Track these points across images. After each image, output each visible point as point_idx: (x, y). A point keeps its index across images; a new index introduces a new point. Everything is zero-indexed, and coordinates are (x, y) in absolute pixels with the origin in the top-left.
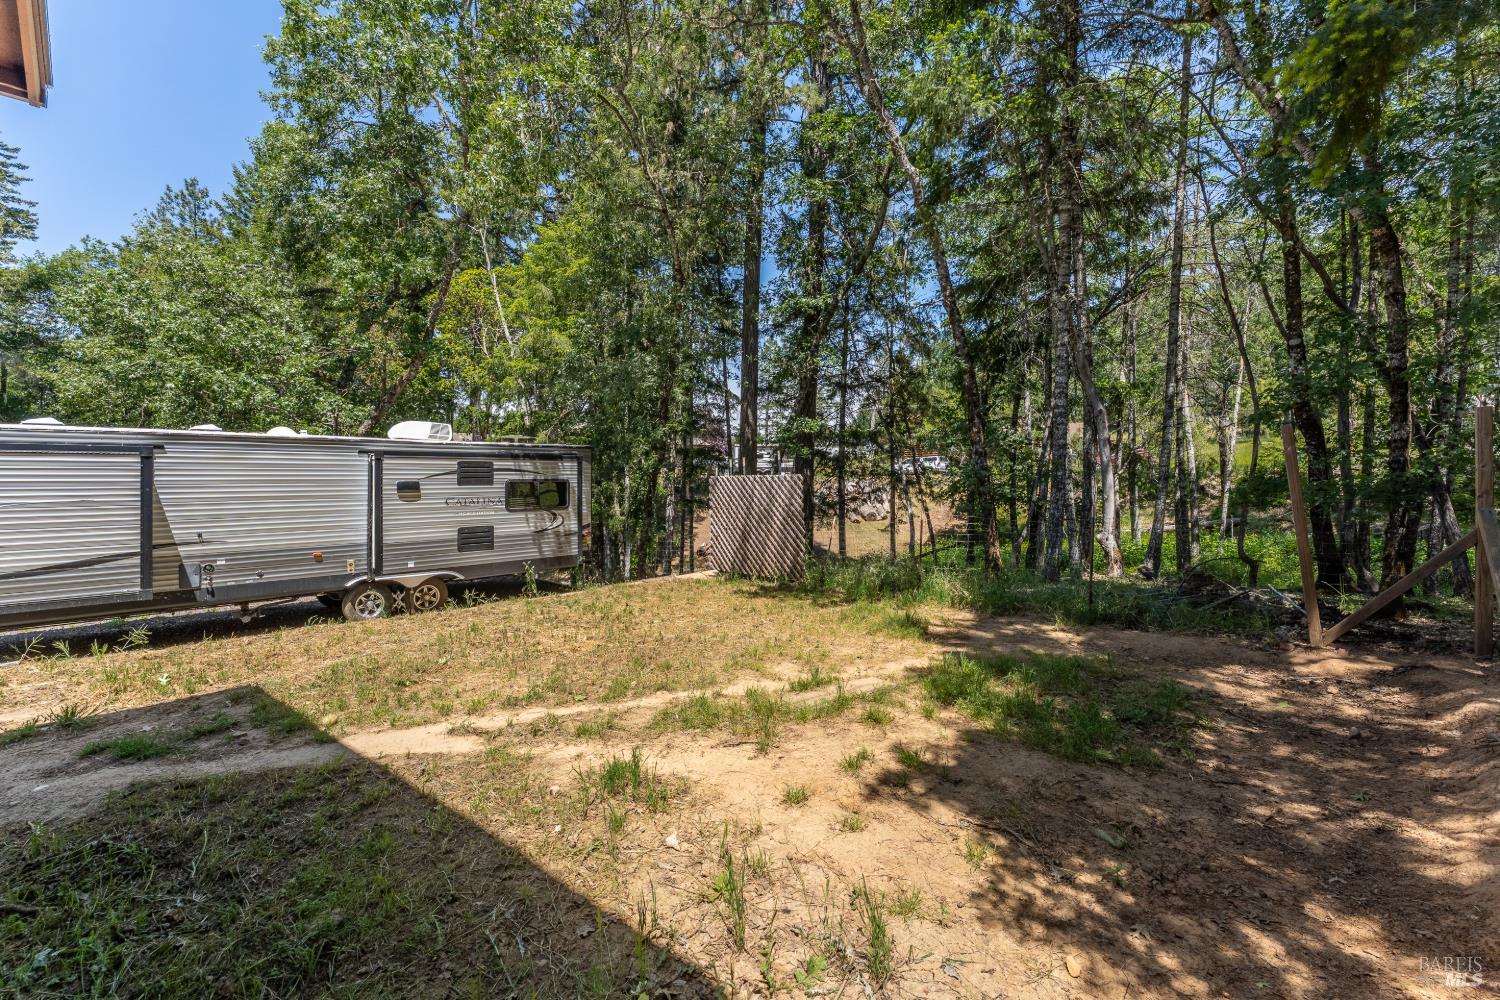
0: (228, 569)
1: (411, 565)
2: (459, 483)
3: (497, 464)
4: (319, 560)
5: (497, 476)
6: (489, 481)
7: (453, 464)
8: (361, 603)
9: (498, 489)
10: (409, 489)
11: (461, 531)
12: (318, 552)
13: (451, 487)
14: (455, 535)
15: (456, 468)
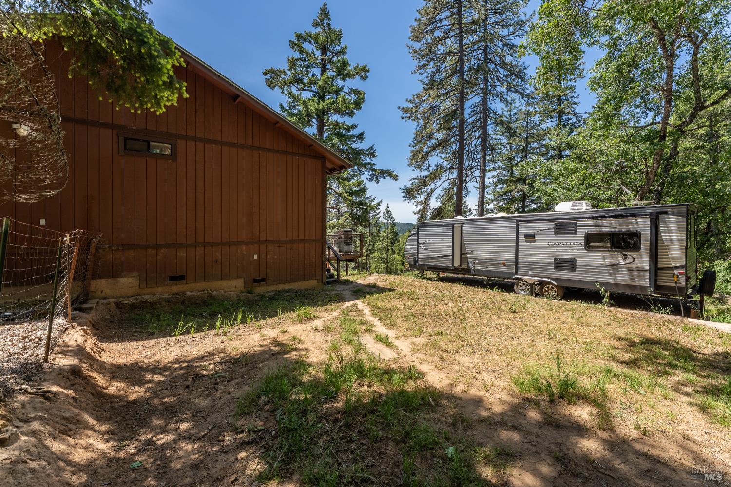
0: (478, 264)
1: (530, 273)
2: (556, 233)
3: (579, 223)
4: (504, 265)
5: (579, 230)
6: (574, 232)
7: (552, 225)
8: (521, 286)
9: (580, 236)
10: (530, 237)
11: (556, 259)
12: (504, 262)
13: (551, 236)
14: (552, 261)
15: (553, 226)
